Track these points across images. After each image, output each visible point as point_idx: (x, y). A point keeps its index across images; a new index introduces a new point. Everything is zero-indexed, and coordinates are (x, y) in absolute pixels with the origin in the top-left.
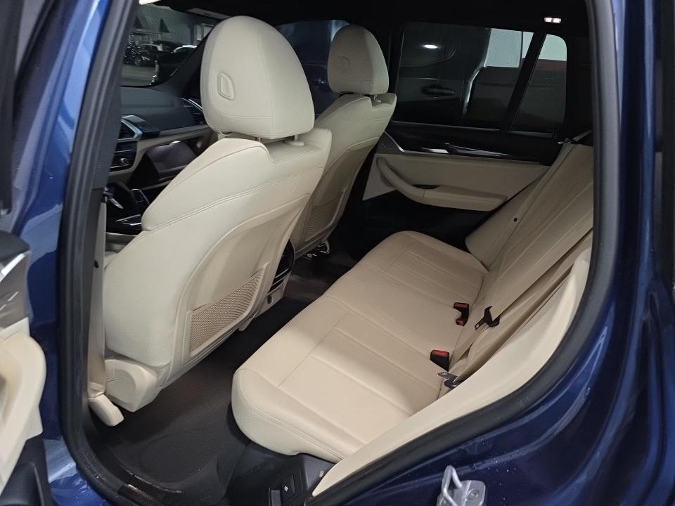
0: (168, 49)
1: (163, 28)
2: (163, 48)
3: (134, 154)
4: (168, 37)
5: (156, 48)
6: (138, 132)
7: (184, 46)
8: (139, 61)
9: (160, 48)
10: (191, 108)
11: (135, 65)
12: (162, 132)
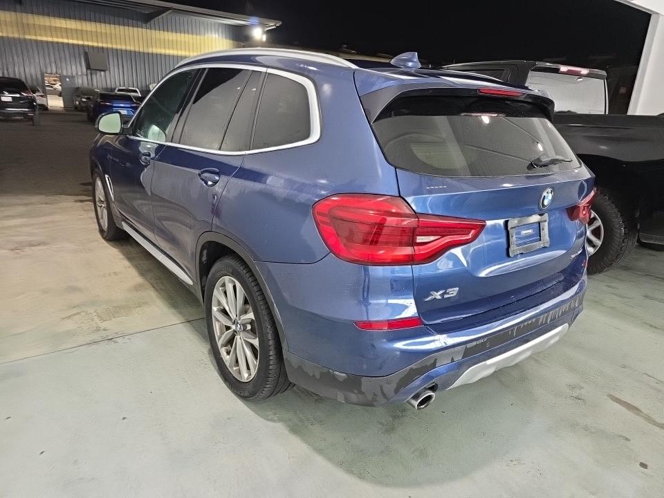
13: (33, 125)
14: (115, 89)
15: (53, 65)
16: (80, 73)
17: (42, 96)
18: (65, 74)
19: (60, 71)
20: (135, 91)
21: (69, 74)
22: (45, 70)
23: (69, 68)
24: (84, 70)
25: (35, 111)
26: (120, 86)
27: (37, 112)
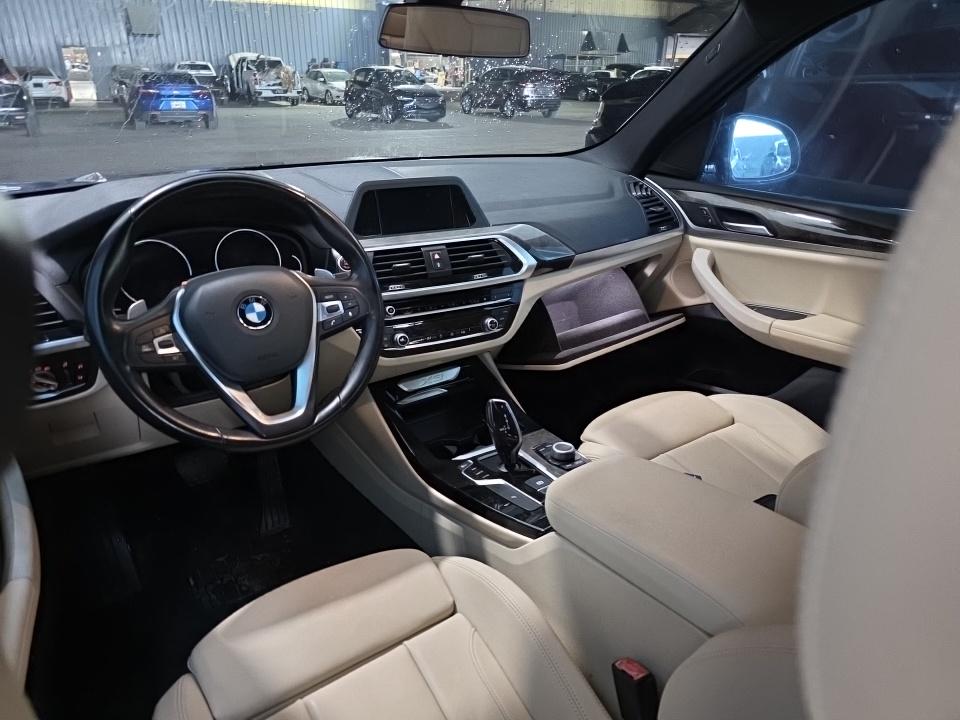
0: (624, 74)
1: (622, 47)
2: (618, 74)
3: (515, 307)
4: (626, 58)
5: (608, 74)
6: (527, 260)
7: (646, 69)
8: (584, 94)
9: (613, 74)
10: (648, 197)
11: (577, 100)
12: (578, 257)
13: (28, 135)
14: (174, 66)
15: (74, 31)
16: (118, 42)
17: (57, 83)
18: (94, 45)
19: (85, 41)
20: (206, 67)
21: (101, 45)
22: (62, 41)
23: (99, 33)
24: (124, 36)
25: (26, 110)
26: (183, 59)
27: (31, 113)
